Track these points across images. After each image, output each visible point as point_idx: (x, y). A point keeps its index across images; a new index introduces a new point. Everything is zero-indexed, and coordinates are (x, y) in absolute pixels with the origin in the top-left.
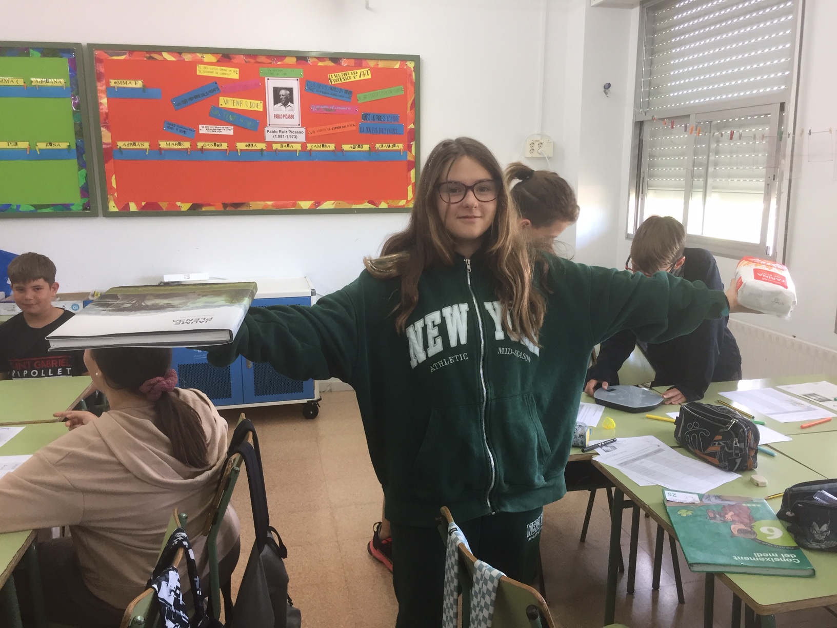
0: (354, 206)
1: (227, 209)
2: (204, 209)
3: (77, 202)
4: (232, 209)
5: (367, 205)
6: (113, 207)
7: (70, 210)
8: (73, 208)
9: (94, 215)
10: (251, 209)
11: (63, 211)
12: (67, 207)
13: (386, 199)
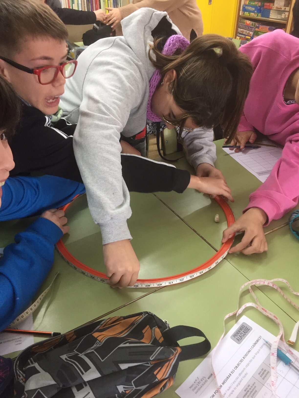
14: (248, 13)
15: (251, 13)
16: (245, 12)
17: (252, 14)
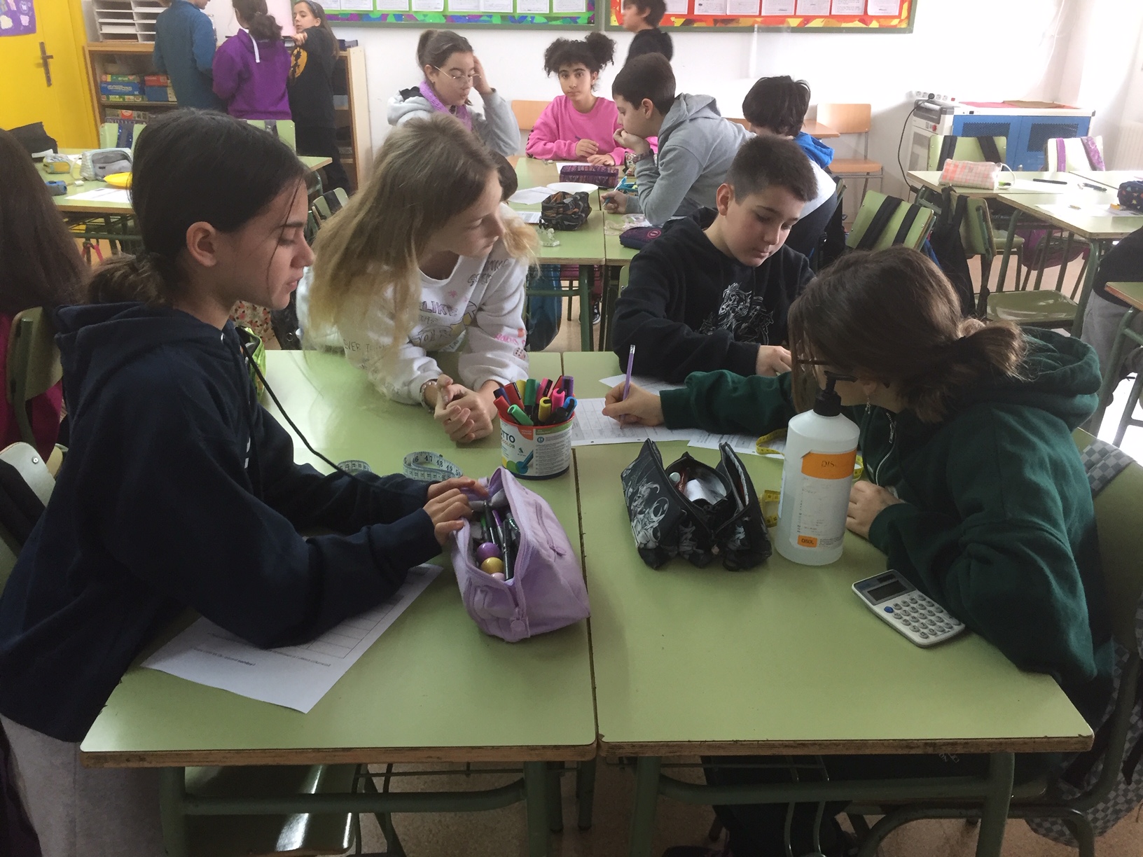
0: (844, 25)
1: (718, 25)
2: (695, 25)
3: (583, 15)
4: (723, 25)
5: (857, 24)
6: (614, 22)
7: (577, 22)
8: (579, 21)
10: (740, 25)
12: (574, 19)
14: (118, 97)
15: (126, 97)
16: (110, 96)
17: (129, 99)
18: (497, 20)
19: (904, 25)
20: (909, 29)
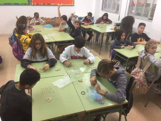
0: (65, 5)
2: (45, 5)
3: (27, 3)
5: (67, 5)
6: (32, 4)
9: (30, 5)
11: (25, 4)
12: (26, 4)
13: (69, 4)
18: (13, 4)
19: (73, 5)
20: (74, 6)
